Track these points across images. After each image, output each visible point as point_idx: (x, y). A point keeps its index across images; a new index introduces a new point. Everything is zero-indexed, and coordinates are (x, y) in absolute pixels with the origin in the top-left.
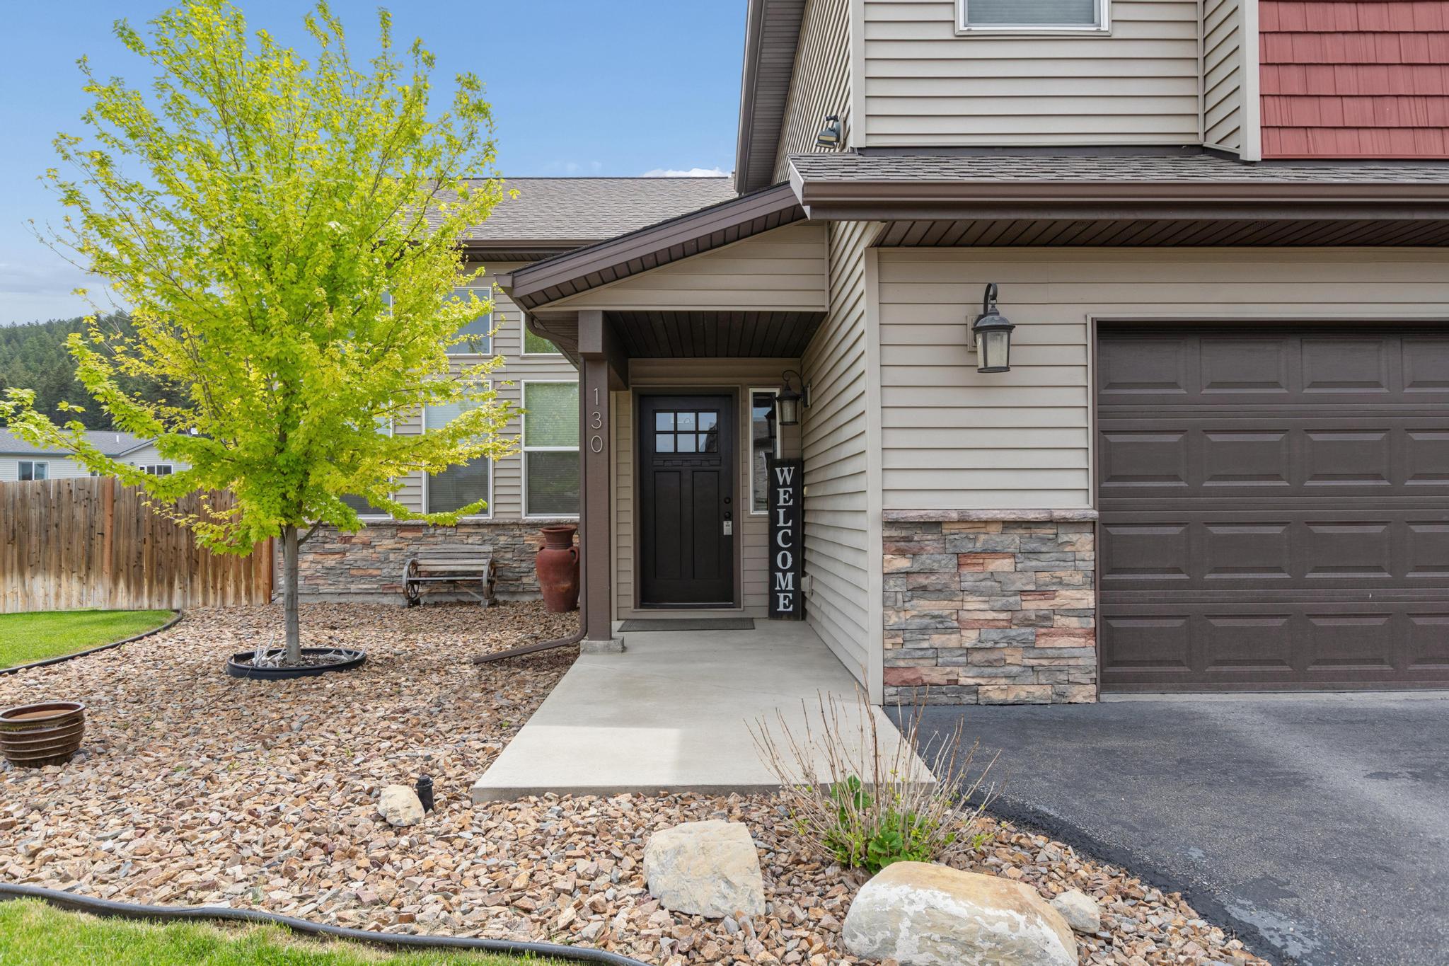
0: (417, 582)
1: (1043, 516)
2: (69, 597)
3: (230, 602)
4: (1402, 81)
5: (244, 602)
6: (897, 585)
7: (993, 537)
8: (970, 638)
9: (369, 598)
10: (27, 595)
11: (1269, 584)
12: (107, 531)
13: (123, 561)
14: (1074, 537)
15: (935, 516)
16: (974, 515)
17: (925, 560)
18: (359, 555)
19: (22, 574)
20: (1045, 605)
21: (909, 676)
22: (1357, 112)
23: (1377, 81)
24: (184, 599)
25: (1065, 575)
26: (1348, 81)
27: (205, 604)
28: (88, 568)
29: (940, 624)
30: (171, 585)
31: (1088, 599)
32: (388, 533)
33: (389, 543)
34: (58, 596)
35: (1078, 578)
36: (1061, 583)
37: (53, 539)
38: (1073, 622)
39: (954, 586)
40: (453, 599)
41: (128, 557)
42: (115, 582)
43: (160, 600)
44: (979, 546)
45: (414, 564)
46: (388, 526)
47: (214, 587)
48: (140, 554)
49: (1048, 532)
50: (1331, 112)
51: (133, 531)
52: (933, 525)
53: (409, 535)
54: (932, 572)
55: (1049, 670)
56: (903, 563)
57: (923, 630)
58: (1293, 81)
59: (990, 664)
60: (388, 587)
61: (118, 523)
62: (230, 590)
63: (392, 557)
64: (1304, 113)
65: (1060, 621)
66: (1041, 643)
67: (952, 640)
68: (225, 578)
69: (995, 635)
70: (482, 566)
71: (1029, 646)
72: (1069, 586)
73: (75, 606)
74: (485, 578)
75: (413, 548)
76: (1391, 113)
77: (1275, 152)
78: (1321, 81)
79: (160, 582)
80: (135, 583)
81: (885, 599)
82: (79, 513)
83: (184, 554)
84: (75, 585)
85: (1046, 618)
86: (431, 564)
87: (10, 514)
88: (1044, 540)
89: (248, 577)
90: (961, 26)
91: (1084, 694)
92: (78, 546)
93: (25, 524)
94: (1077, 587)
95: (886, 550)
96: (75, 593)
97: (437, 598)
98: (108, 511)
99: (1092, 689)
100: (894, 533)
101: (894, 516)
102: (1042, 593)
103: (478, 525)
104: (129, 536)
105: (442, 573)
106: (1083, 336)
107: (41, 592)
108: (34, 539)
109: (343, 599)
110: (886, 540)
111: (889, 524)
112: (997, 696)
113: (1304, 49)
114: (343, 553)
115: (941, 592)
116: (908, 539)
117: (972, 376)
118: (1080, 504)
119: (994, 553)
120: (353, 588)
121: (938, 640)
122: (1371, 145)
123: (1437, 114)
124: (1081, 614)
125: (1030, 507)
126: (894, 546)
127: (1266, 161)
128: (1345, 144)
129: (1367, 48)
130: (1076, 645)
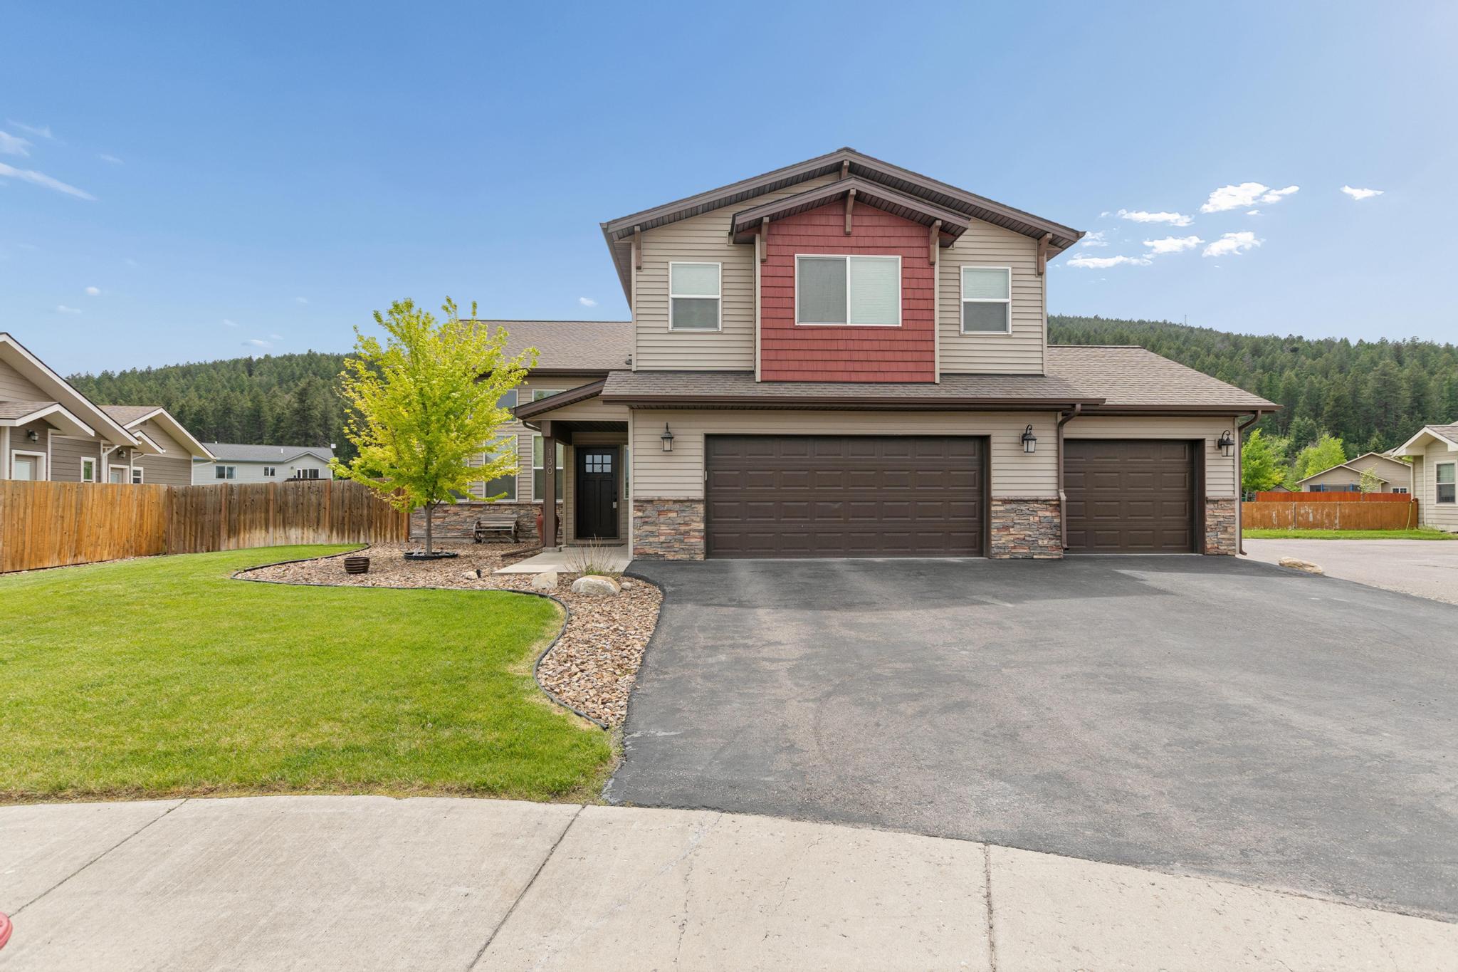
0: (480, 532)
1: (686, 499)
2: (308, 538)
3: (388, 540)
4: (808, 356)
5: (395, 541)
6: (639, 521)
7: (670, 506)
8: (662, 539)
9: (456, 540)
10: (287, 538)
11: (769, 522)
12: (328, 508)
13: (335, 521)
14: (696, 506)
15: (650, 498)
16: (663, 498)
17: (647, 513)
18: (452, 519)
19: (284, 527)
20: (687, 528)
21: (641, 551)
22: (794, 365)
23: (800, 355)
24: (366, 539)
25: (694, 518)
26: (791, 355)
27: (376, 542)
28: (318, 525)
29: (652, 534)
30: (359, 533)
31: (702, 526)
32: (466, 508)
33: (467, 513)
34: (302, 538)
35: (698, 519)
36: (693, 521)
37: (300, 510)
38: (697, 534)
39: (657, 522)
40: (498, 540)
41: (338, 520)
42: (331, 532)
43: (354, 541)
44: (666, 508)
45: (479, 523)
46: (466, 505)
47: (380, 534)
48: (344, 518)
49: (688, 504)
50: (785, 366)
51: (340, 507)
52: (650, 501)
53: (477, 509)
54: (649, 517)
55: (688, 549)
56: (640, 514)
57: (646, 536)
58: (772, 355)
59: (669, 547)
60: (466, 535)
61: (333, 502)
62: (388, 536)
63: (468, 520)
64: (776, 366)
65: (692, 533)
66: (686, 540)
67: (656, 539)
68: (386, 530)
69: (670, 538)
70: (512, 524)
71: (682, 541)
72: (695, 522)
73: (311, 543)
74: (512, 530)
75: (478, 516)
76: (805, 366)
77: (765, 379)
78: (782, 355)
79: (354, 532)
80: (341, 532)
81: (634, 526)
82: (313, 498)
83: (365, 518)
84: (311, 534)
85: (687, 532)
86: (486, 523)
87: (279, 498)
88: (687, 507)
89: (397, 529)
90: (670, 329)
91: (700, 557)
92: (313, 515)
93: (286, 504)
94: (698, 522)
95: (634, 510)
96: (311, 537)
97: (490, 540)
98: (328, 497)
99: (703, 556)
100: (637, 504)
101: (636, 498)
102: (686, 524)
103: (510, 505)
104: (338, 510)
105: (493, 528)
106: (702, 439)
107: (294, 537)
108: (291, 511)
109: (444, 541)
110: (634, 506)
111: (635, 501)
112: (671, 558)
113: (777, 345)
114: (444, 518)
115: (653, 524)
116: (642, 506)
117: (660, 452)
118: (700, 494)
119: (670, 511)
120: (449, 535)
121: (651, 539)
122: (798, 376)
123: (820, 366)
124: (699, 531)
125: (682, 495)
126: (637, 508)
127: (762, 382)
128: (789, 376)
129: (798, 345)
130: (698, 541)
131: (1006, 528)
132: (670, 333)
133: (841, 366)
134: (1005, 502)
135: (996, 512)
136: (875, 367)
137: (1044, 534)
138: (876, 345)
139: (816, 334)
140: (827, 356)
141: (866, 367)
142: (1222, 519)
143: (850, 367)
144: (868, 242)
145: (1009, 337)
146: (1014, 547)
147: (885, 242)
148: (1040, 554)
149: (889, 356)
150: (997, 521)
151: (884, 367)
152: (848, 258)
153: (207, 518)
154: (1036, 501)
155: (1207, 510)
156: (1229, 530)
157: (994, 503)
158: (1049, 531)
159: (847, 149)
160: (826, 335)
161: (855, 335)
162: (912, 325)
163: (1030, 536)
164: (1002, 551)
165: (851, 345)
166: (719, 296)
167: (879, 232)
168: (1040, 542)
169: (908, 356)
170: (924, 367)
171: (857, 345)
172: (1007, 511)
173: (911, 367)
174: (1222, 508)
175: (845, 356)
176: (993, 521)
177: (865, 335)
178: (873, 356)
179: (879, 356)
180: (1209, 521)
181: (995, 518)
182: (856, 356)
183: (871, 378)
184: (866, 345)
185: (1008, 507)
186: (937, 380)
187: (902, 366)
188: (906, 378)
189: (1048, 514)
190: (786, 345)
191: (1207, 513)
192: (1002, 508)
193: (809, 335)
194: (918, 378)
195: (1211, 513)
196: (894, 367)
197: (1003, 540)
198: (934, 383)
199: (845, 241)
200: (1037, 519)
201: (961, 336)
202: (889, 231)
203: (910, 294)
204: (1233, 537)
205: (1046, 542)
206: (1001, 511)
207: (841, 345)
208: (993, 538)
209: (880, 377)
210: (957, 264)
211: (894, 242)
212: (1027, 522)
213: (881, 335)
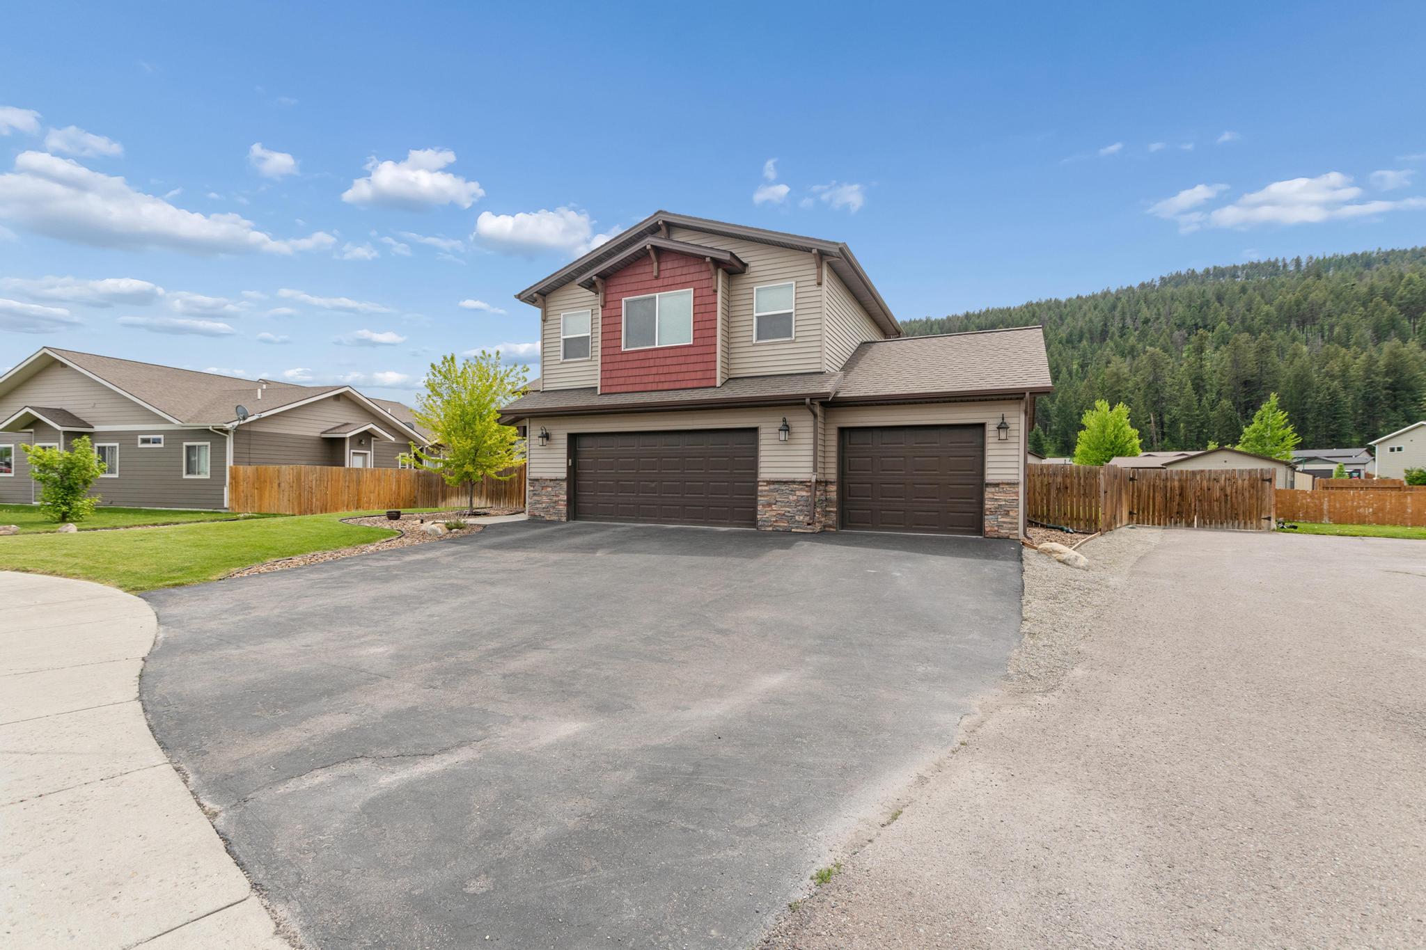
1: (557, 478)
4: (630, 373)
6: (531, 493)
7: (548, 483)
8: (544, 505)
11: (610, 496)
14: (562, 483)
15: (537, 478)
16: (543, 478)
17: (536, 488)
20: (557, 499)
21: (533, 511)
22: (621, 381)
23: (625, 373)
25: (561, 492)
26: (619, 373)
29: (539, 502)
31: (565, 498)
35: (563, 493)
38: (563, 503)
39: (542, 494)
44: (545, 485)
49: (558, 482)
50: (616, 381)
52: (537, 480)
54: (538, 490)
55: (557, 513)
56: (532, 489)
57: (536, 503)
58: (607, 375)
59: (547, 511)
64: (610, 382)
65: (560, 502)
66: (556, 507)
67: (540, 506)
69: (548, 505)
71: (554, 508)
72: (561, 494)
76: (628, 381)
77: (603, 392)
78: (613, 374)
81: (529, 496)
85: (557, 501)
88: (557, 484)
90: (561, 360)
91: (564, 519)
94: (563, 495)
95: (529, 485)
99: (566, 518)
101: (531, 479)
102: (556, 496)
106: (566, 437)
111: (530, 481)
112: (548, 519)
113: (610, 366)
115: (538, 495)
116: (533, 483)
117: (542, 447)
118: (564, 475)
119: (547, 486)
121: (538, 506)
122: (624, 389)
123: (638, 380)
124: (564, 501)
125: (553, 476)
126: (531, 485)
127: (601, 394)
128: (618, 389)
129: (622, 365)
130: (563, 508)
131: (770, 505)
132: (562, 363)
133: (651, 379)
134: (769, 482)
135: (762, 491)
136: (674, 377)
137: (801, 511)
138: (675, 361)
139: (636, 356)
140: (642, 372)
141: (668, 377)
142: (1004, 503)
143: (657, 378)
144: (670, 281)
145: (793, 342)
146: (776, 521)
147: (683, 279)
148: (797, 528)
149: (684, 368)
150: (762, 499)
151: (681, 377)
152: (657, 295)
153: (433, 489)
154: (794, 482)
155: (986, 493)
156: (1011, 513)
157: (760, 484)
158: (805, 508)
159: (660, 212)
160: (642, 356)
161: (661, 354)
162: (700, 342)
163: (789, 512)
164: (766, 524)
165: (658, 362)
166: (589, 334)
167: (679, 272)
168: (797, 518)
169: (698, 367)
170: (708, 375)
171: (662, 362)
172: (771, 491)
173: (699, 375)
174: (1004, 492)
175: (654, 370)
176: (759, 498)
177: (667, 353)
178: (673, 369)
179: (677, 369)
180: (988, 505)
181: (761, 496)
182: (661, 370)
183: (672, 386)
184: (669, 361)
185: (772, 487)
186: (718, 384)
187: (693, 376)
188: (695, 384)
189: (804, 494)
190: (616, 366)
191: (986, 497)
192: (766, 488)
193: (631, 357)
194: (704, 383)
195: (991, 496)
196: (687, 376)
197: (767, 515)
198: (715, 387)
199: (656, 283)
200: (795, 498)
201: (754, 345)
202: (685, 270)
203: (699, 317)
204: (1016, 521)
205: (802, 518)
206: (765, 491)
207: (651, 363)
208: (759, 513)
209: (678, 385)
210: (751, 285)
211: (689, 278)
212: (786, 500)
213: (679, 352)
